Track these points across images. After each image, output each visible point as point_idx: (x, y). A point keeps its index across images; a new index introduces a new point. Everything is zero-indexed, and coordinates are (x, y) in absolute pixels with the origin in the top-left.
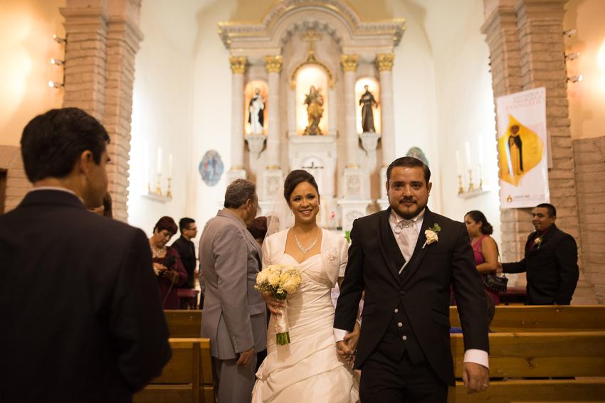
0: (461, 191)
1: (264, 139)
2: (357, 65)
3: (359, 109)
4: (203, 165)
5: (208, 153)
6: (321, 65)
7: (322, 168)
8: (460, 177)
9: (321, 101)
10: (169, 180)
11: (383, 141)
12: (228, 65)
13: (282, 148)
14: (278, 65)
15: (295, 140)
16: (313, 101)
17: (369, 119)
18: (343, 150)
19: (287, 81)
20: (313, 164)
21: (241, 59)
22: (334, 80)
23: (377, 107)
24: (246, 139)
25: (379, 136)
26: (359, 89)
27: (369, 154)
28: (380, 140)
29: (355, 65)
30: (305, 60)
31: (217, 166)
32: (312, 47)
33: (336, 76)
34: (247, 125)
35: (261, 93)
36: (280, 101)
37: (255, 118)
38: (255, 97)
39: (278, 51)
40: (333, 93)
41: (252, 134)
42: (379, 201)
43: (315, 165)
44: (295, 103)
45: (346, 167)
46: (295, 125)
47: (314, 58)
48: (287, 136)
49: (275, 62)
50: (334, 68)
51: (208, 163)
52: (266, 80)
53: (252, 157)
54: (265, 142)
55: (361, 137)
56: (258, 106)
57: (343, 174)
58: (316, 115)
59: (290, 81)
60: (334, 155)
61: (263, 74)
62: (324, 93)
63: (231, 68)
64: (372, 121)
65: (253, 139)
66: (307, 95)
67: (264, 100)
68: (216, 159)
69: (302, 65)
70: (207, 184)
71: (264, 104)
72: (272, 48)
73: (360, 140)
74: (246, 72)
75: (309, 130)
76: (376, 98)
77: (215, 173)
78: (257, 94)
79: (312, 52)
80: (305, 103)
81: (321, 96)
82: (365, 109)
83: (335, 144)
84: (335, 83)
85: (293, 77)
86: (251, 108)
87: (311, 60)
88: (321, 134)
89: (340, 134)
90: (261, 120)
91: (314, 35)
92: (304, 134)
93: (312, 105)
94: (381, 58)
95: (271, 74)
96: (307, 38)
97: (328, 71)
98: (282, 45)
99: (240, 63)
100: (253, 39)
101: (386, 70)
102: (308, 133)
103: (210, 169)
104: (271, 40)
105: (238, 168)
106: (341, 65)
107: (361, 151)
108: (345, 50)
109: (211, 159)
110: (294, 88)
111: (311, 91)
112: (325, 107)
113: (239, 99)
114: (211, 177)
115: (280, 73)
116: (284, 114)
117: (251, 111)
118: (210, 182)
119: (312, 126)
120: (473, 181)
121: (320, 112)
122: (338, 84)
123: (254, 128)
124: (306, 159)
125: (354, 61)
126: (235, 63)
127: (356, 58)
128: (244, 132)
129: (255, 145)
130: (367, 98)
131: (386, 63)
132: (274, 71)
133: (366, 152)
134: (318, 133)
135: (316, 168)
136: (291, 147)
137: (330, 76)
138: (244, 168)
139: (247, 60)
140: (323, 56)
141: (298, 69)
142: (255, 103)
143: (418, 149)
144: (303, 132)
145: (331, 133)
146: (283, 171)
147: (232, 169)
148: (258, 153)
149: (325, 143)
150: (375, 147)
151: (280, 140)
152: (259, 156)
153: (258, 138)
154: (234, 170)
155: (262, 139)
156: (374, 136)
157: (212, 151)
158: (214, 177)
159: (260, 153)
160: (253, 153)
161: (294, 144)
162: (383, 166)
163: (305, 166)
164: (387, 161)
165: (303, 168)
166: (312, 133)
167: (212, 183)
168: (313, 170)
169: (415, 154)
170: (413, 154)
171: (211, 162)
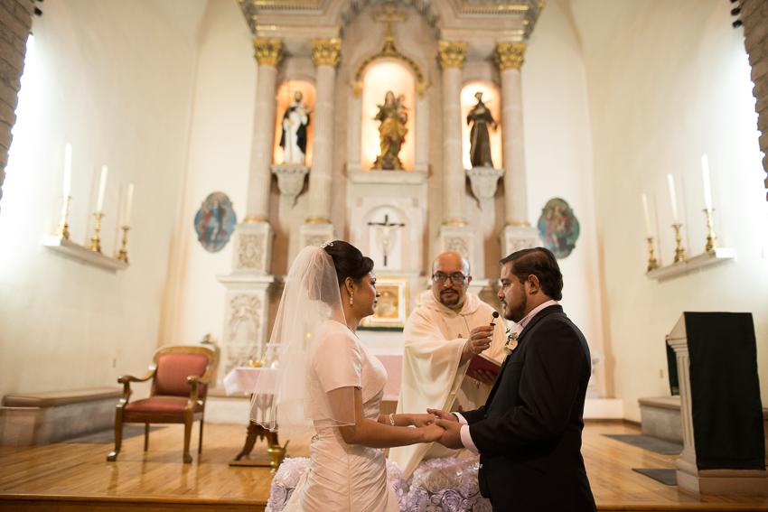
0: (653, 266)
1: (305, 171)
2: (465, 60)
3: (467, 130)
4: (202, 218)
5: (211, 197)
6: (405, 58)
7: (402, 225)
8: (650, 240)
9: (403, 116)
10: (126, 229)
11: (507, 182)
12: (252, 51)
13: (334, 190)
14: (334, 54)
15: (357, 178)
16: (390, 115)
17: (484, 145)
18: (438, 195)
19: (347, 82)
20: (387, 217)
21: (273, 42)
22: (425, 83)
23: (496, 128)
24: (274, 170)
25: (501, 174)
26: (468, 99)
27: (482, 205)
28: (501, 182)
29: (461, 57)
30: (380, 50)
31: (225, 219)
32: (390, 30)
33: (430, 76)
34: (278, 149)
35: (304, 101)
36: (334, 113)
37: (292, 138)
38: (293, 104)
39: (336, 31)
40: (423, 104)
41: (284, 163)
43: (391, 220)
44: (361, 118)
45: (445, 223)
46: (360, 151)
47: (393, 48)
48: (345, 171)
49: (328, 48)
50: (426, 66)
51: (211, 214)
52: (314, 80)
53: (284, 203)
54: (307, 178)
55: (470, 174)
56: (297, 119)
57: (439, 234)
58: (395, 138)
59: (353, 83)
60: (424, 204)
61: (310, 71)
62: (408, 102)
63: (256, 57)
65: (285, 171)
66: (379, 106)
67: (308, 111)
68: (224, 207)
69: (373, 58)
70: (206, 248)
71: (308, 116)
72: (326, 26)
73: (468, 181)
74: (280, 65)
75: (381, 161)
76: (495, 115)
77: (221, 231)
78: (298, 101)
79: (390, 39)
80: (376, 119)
81: (404, 108)
82: (476, 131)
83: (425, 187)
84: (427, 87)
85: (359, 76)
86: (286, 122)
87: (389, 51)
88: (401, 168)
89: (435, 169)
90: (302, 143)
91: (395, 13)
92: (374, 168)
93: (388, 120)
94: (504, 48)
95: (322, 68)
96: (383, 18)
97: (416, 69)
98: (341, 23)
99: (270, 48)
100: (295, 12)
101: (512, 67)
102: (379, 166)
103: (213, 223)
104: (324, 14)
105: (259, 220)
106: (439, 59)
107: (469, 199)
108: (445, 33)
109: (216, 207)
110: (358, 93)
111: (386, 100)
112: (410, 125)
113: (266, 106)
114: (213, 237)
115: (338, 67)
116: (341, 135)
117: (286, 127)
118: (212, 245)
119: (387, 154)
120: (683, 245)
121: (401, 133)
122: (430, 90)
123: (288, 155)
124: (375, 209)
125: (460, 52)
126: (261, 48)
127: (463, 46)
128: (272, 161)
129: (289, 183)
130: (481, 111)
131: (513, 57)
132: (327, 64)
133: (477, 200)
134: (397, 166)
135: (392, 225)
136: (350, 188)
137: (419, 77)
138: (267, 221)
139: (283, 45)
140: (408, 45)
141: (366, 63)
142: (293, 116)
143: (561, 201)
144: (372, 165)
145: (419, 167)
146: (335, 227)
147: (246, 220)
148: (294, 196)
149: (408, 184)
150: (492, 193)
151: (333, 175)
152: (296, 203)
153: (295, 171)
154: (250, 222)
155: (301, 172)
156: (491, 175)
157: (219, 193)
158: (219, 237)
159: (297, 197)
160: (285, 196)
161: (355, 183)
162: (507, 224)
163: (373, 221)
164: (514, 215)
165: (370, 224)
166: (387, 166)
167: (215, 247)
168: (386, 229)
169: (557, 209)
170: (553, 209)
171: (215, 212)
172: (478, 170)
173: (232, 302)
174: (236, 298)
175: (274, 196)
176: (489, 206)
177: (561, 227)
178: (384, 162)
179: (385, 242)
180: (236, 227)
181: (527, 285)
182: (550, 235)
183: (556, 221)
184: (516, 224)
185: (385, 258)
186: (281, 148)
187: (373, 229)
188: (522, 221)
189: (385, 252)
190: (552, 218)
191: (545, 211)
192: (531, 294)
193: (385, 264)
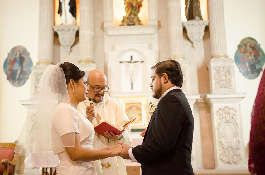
1: (77, 29)
4: (9, 64)
5: (14, 49)
7: (143, 62)
11: (211, 29)
13: (95, 40)
15: (110, 32)
17: (195, 4)
18: (165, 41)
20: (132, 57)
24: (55, 30)
25: (207, 24)
28: (207, 29)
31: (24, 64)
34: (57, 16)
41: (62, 24)
42: (209, 96)
43: (134, 60)
46: (112, 15)
48: (102, 28)
53: (63, 51)
54: (77, 34)
55: (186, 25)
58: (134, 4)
60: (156, 47)
64: (198, 8)
65: (62, 30)
70: (13, 84)
73: (185, 30)
75: (126, 19)
77: (22, 72)
83: (156, 35)
88: (140, 24)
89: (162, 23)
90: (73, 11)
92: (121, 25)
102: (125, 23)
103: (17, 67)
105: (47, 63)
107: (187, 42)
109: (18, 56)
114: (17, 77)
117: (61, 0)
118: (17, 82)
119: (130, 15)
123: (64, 19)
124: (124, 52)
128: (54, 24)
129: (66, 38)
133: (192, 42)
134: (137, 23)
135: (135, 62)
136: (106, 39)
143: (251, 39)
144: (120, 23)
145: (151, 23)
146: (97, 65)
147: (38, 64)
148: (70, 47)
149: (145, 34)
150: (201, 37)
151: (94, 31)
152: (71, 51)
153: (69, 30)
154: (41, 64)
155: (73, 30)
156: (200, 24)
157: (19, 47)
158: (21, 76)
159: (72, 47)
160: (64, 46)
161: (110, 36)
162: (211, 58)
163: (122, 60)
164: (217, 51)
165: (121, 62)
166: (130, 24)
167: (19, 83)
168: (132, 65)
169: (248, 45)
170: (246, 45)
171: (18, 60)
172: (191, 22)
173: (32, 117)
174: (34, 115)
175: (57, 47)
176: (200, 46)
177: (251, 57)
178: (128, 21)
179: (131, 74)
180: (32, 68)
181: (163, 79)
182: (244, 63)
183: (248, 54)
184: (218, 57)
185: (132, 84)
186: (59, 15)
187: (123, 66)
188: (222, 55)
189: (131, 80)
190: (245, 52)
191: (239, 47)
192: (164, 83)
193: (132, 88)
